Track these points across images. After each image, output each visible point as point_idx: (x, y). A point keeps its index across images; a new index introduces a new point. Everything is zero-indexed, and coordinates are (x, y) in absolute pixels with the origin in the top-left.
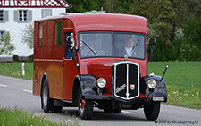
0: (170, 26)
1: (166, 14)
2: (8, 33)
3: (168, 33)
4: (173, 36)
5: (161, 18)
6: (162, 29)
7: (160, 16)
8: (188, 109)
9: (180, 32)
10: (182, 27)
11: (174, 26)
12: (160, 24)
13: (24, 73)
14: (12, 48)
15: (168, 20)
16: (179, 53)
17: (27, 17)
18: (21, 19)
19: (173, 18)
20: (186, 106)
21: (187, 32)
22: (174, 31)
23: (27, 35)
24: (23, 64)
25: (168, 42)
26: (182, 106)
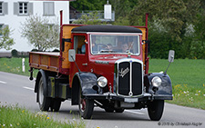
0: (181, 22)
1: (176, 9)
2: (7, 26)
3: (178, 29)
4: (183, 32)
5: (171, 14)
6: (172, 24)
7: (170, 11)
8: (199, 110)
9: (191, 28)
10: (193, 22)
11: (185, 21)
12: (170, 19)
13: (24, 70)
14: (11, 42)
15: (179, 16)
16: (189, 50)
17: (28, 10)
18: (21, 12)
19: (184, 13)
20: (197, 107)
21: (199, 28)
22: (184, 27)
23: (28, 29)
24: (23, 60)
25: (179, 39)
26: (193, 107)
